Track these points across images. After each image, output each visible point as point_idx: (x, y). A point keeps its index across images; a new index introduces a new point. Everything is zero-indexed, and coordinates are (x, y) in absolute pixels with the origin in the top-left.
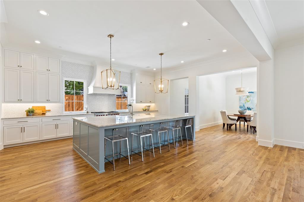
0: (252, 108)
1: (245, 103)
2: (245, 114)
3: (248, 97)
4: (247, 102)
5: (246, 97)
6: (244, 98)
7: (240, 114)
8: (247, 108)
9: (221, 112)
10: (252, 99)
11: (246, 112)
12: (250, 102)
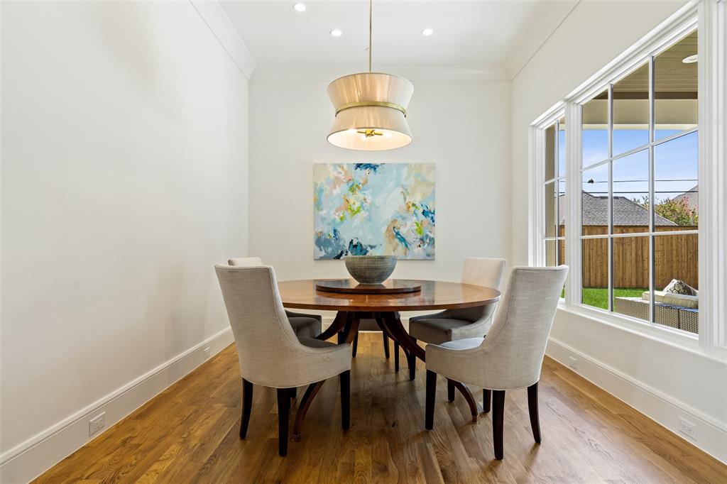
0: (372, 247)
1: (341, 219)
2: (387, 284)
3: (352, 189)
4: (348, 214)
5: (346, 187)
6: (337, 191)
7: (354, 284)
8: (347, 245)
9: (221, 272)
10: (369, 199)
11: (392, 269)
12: (363, 214)
